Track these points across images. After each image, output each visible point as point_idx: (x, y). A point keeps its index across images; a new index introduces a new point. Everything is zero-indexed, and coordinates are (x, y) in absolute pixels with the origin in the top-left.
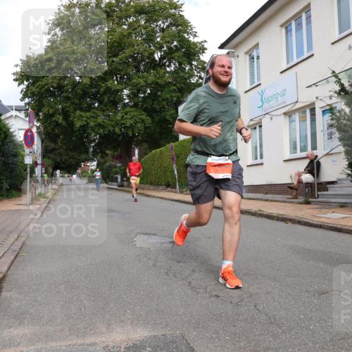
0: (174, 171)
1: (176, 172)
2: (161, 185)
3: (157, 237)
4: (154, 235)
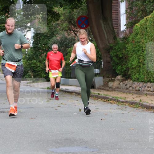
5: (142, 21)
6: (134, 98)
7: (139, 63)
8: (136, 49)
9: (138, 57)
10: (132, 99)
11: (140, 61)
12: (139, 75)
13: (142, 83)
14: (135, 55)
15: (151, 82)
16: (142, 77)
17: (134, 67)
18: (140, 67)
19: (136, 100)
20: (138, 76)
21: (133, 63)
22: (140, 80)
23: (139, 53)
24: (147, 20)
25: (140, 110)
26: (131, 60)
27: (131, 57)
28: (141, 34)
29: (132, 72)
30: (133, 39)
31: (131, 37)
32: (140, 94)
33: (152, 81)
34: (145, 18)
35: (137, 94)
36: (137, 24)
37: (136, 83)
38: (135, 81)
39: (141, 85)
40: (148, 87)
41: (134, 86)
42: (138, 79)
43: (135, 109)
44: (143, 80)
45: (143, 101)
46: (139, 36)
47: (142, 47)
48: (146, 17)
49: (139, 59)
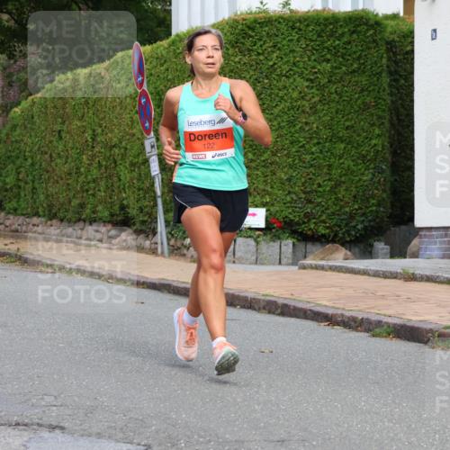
0: (146, 162)
1: (155, 168)
2: (92, 221)
3: (67, 438)
4: (52, 428)
5: (25, 104)
6: (6, 245)
7: (19, 180)
8: (13, 154)
9: (17, 169)
10: (3, 247)
11: (21, 176)
12: (18, 202)
13: (22, 217)
14: (12, 165)
15: (39, 216)
16: (23, 206)
17: (8, 187)
18: (20, 187)
19: (9, 249)
20: (15, 205)
21: (8, 180)
22: (19, 212)
23: (18, 162)
24: (34, 103)
25: (16, 268)
26: (4, 175)
27: (3, 169)
28: (23, 128)
29: (5, 196)
30: (7, 135)
31: (5, 132)
32: (18, 237)
33: (41, 213)
34: (30, 98)
35: (12, 237)
36: (16, 109)
37: (11, 217)
38: (9, 213)
39: (20, 222)
40: (34, 225)
41: (8, 223)
42: (15, 210)
43: (7, 266)
44: (25, 212)
45: (22, 250)
46: (18, 131)
47: (25, 152)
48: (32, 97)
49: (19, 173)
